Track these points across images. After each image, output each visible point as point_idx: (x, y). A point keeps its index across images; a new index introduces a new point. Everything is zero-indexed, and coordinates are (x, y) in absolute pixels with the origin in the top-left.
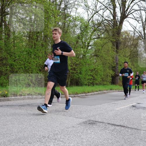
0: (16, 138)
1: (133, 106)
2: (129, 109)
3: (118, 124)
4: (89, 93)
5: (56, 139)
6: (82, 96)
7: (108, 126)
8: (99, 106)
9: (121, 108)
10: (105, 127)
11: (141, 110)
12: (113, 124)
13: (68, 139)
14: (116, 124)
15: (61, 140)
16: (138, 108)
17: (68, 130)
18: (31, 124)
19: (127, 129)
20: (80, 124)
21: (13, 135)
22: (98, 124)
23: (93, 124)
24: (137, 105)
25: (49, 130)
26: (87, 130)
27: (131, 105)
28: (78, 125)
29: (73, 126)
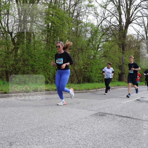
0: (37, 127)
1: (138, 100)
2: (134, 103)
4: (99, 89)
5: (71, 128)
6: (93, 91)
7: (116, 117)
8: (108, 100)
9: (127, 101)
10: (114, 118)
11: (144, 104)
12: (120, 116)
13: (81, 129)
14: (123, 115)
15: (76, 129)
16: (142, 102)
17: (81, 120)
18: (50, 115)
19: (132, 120)
20: (91, 116)
21: (35, 125)
22: (107, 115)
23: (103, 115)
24: (141, 99)
25: (65, 121)
26: (98, 121)
27: (136, 99)
28: (90, 116)
29: (86, 118)
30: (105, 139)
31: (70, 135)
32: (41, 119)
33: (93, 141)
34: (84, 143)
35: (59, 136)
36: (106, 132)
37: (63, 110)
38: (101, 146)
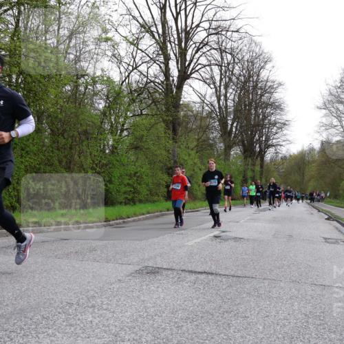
0: (15, 310)
1: (216, 237)
2: (210, 242)
3: (200, 270)
4: (129, 218)
5: (93, 306)
6: (117, 224)
7: (183, 274)
8: (156, 240)
9: (197, 240)
10: (179, 278)
11: (232, 243)
12: (191, 272)
13: (117, 305)
14: (197, 270)
15: (105, 307)
16: (226, 240)
17: (111, 287)
18: (37, 280)
19: (218, 278)
20: (130, 275)
21: (7, 305)
22: (164, 272)
23: (154, 273)
24: (222, 234)
25: (77, 291)
26: (147, 285)
27: (212, 235)
28: (128, 276)
29: (119, 280)
30: (176, 323)
31: (97, 321)
32: (18, 289)
33: (151, 330)
34: (133, 335)
35: (71, 325)
36: (174, 309)
37: (63, 267)
38: (172, 339)
